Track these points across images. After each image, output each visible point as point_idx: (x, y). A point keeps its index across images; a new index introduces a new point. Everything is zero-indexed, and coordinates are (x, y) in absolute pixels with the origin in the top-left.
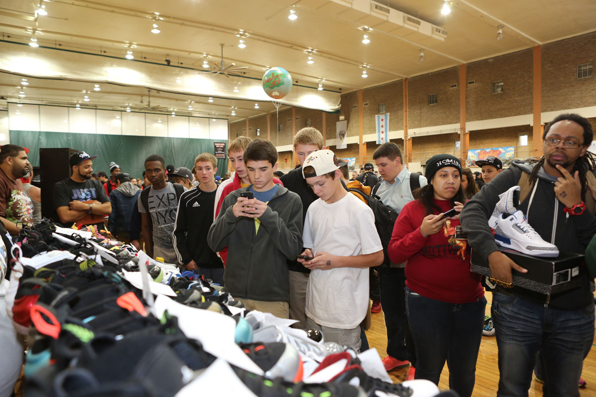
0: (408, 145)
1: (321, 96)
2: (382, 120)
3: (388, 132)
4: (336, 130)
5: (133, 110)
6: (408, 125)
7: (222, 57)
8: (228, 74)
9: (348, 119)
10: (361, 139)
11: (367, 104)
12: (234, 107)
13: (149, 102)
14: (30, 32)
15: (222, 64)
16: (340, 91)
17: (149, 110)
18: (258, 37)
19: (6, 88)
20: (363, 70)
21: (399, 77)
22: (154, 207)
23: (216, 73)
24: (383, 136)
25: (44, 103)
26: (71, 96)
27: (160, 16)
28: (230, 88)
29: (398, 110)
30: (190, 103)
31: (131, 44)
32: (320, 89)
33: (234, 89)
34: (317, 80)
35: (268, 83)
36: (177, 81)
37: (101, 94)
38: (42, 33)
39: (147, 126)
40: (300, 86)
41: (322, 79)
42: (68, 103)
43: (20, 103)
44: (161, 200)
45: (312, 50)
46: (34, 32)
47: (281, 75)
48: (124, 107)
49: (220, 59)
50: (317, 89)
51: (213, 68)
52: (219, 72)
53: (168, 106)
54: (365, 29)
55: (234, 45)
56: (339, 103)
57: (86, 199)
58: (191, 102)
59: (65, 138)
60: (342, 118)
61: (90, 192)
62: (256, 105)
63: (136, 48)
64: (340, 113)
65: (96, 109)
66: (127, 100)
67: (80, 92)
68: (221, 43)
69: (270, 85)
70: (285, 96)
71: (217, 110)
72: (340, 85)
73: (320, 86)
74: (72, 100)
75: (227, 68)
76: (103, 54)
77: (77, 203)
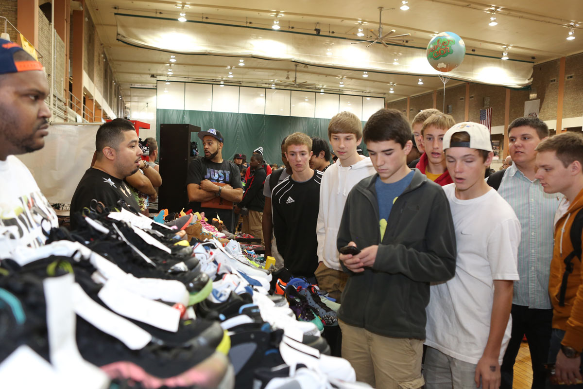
1: (505, 68)
4: (523, 112)
5: (278, 87)
7: (380, 23)
8: (387, 44)
9: (541, 97)
10: (559, 124)
11: (571, 77)
12: (393, 84)
13: (296, 78)
14: (179, 7)
15: (379, 31)
16: (533, 60)
17: (296, 87)
19: (156, 66)
20: (569, 30)
23: (372, 42)
25: (190, 80)
26: (216, 73)
28: (388, 60)
30: (342, 79)
31: (278, 13)
32: (505, 58)
33: (394, 61)
34: (500, 48)
35: (431, 53)
36: (327, 54)
37: (246, 70)
38: (190, 7)
39: (292, 105)
40: (478, 55)
41: (507, 46)
42: (213, 80)
43: (168, 81)
45: (497, 8)
46: (183, 7)
47: (449, 41)
48: (269, 84)
49: (377, 26)
50: (501, 58)
51: (369, 37)
52: (376, 41)
53: (316, 83)
55: (395, 8)
56: (531, 77)
58: (343, 77)
59: (208, 117)
60: (533, 96)
61: (224, 174)
62: (420, 80)
63: (283, 17)
64: (531, 89)
65: (240, 86)
66: (273, 76)
67: (225, 68)
68: (380, 6)
69: (435, 55)
70: (454, 68)
71: (372, 87)
72: (533, 53)
73: (504, 54)
74: (216, 77)
75: (385, 36)
76: (249, 25)
77: (208, 183)
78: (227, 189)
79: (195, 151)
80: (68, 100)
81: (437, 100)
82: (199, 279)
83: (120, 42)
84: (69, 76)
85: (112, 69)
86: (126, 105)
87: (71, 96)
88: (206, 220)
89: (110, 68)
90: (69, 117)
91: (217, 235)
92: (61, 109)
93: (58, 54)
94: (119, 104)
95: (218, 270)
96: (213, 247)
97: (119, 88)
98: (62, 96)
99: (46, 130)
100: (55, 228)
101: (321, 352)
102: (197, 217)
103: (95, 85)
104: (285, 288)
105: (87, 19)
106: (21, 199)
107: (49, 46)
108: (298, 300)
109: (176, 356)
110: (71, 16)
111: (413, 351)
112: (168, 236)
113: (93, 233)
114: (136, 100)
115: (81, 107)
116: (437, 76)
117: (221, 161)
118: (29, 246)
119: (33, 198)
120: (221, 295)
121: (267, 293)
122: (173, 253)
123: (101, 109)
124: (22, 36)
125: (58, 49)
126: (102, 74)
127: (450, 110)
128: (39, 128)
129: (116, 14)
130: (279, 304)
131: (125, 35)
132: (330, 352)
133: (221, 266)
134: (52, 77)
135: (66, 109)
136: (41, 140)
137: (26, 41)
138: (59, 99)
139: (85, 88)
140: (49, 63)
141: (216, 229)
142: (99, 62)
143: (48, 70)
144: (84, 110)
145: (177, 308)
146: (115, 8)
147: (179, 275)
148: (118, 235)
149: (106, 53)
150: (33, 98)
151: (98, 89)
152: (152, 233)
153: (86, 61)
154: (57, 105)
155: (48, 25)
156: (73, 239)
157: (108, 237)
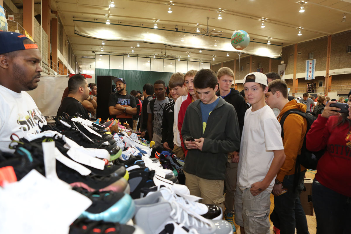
0: (328, 81)
1: (269, 48)
2: (310, 64)
3: (314, 72)
4: (278, 70)
5: (157, 57)
6: (329, 67)
7: (208, 25)
8: (211, 36)
9: (286, 63)
10: (295, 76)
11: (300, 53)
12: (214, 56)
13: (166, 53)
14: (106, 17)
15: (207, 30)
16: (282, 45)
17: (166, 57)
18: (230, 12)
19: (95, 47)
20: (299, 31)
21: (325, 34)
22: (157, 110)
23: (204, 35)
24: (310, 74)
25: (112, 54)
26: (125, 50)
27: (173, 3)
28: (212, 44)
29: (323, 57)
30: (189, 53)
31: (156, 20)
32: (269, 44)
33: (215, 45)
34: (267, 38)
35: (233, 41)
36: (182, 41)
37: (141, 49)
38: (112, 17)
39: (164, 67)
40: (256, 42)
41: (270, 37)
42: (124, 54)
43: (101, 54)
44: (161, 107)
45: (265, 19)
46: (108, 16)
47: (242, 35)
48: (152, 56)
49: (206, 27)
50: (267, 44)
51: (202, 32)
52: (206, 34)
53: (176, 55)
54: (302, 3)
55: (215, 18)
56: (281, 53)
57: (124, 104)
58: (189, 52)
59: (121, 73)
60: (282, 62)
61: (127, 101)
62: (228, 54)
63: (159, 22)
64: (281, 59)
65: (137, 57)
66: (154, 52)
67: (129, 48)
68: (207, 17)
69: (235, 41)
70: (244, 48)
71: (204, 57)
72: (282, 41)
73: (268, 42)
74: (125, 52)
75: (210, 32)
76: (142, 26)
77: (119, 105)
78: (129, 108)
79: (115, 89)
80: (50, 64)
81: (236, 64)
82: (115, 148)
83: (76, 35)
84: (50, 52)
85: (72, 48)
86: (80, 67)
87: (51, 62)
88: (120, 123)
89: (71, 48)
90: (50, 73)
91: (126, 131)
92: (46, 69)
93: (44, 40)
94: (76, 67)
95: (125, 146)
96: (123, 135)
97: (76, 58)
98: (47, 62)
99: (39, 79)
100: (45, 125)
101: (174, 182)
102: (116, 122)
103: (64, 56)
104: (159, 156)
105: (59, 23)
106: (28, 112)
107: (40, 37)
108: (165, 161)
109: (103, 179)
110: (51, 21)
111: (219, 185)
112: (101, 130)
113: (64, 127)
114: (85, 64)
115: (56, 68)
116: (236, 52)
117: (126, 94)
118: (33, 133)
119: (34, 111)
120: (126, 157)
121: (149, 157)
122: (103, 137)
123: (67, 69)
124: (26, 32)
125: (44, 38)
126: (67, 51)
127: (242, 69)
128: (35, 78)
129: (74, 20)
130: (155, 161)
131: (79, 31)
132: (178, 182)
133: (127, 143)
134: (42, 53)
135: (49, 69)
136: (36, 84)
137: (28, 34)
138: (45, 64)
139: (58, 58)
140: (40, 45)
141: (125, 128)
142: (66, 45)
143: (40, 49)
144: (58, 69)
145: (105, 160)
146: (74, 17)
147: (105, 147)
148: (76, 128)
149: (69, 40)
150: (33, 62)
151: (65, 58)
152: (92, 128)
153: (59, 44)
154: (44, 67)
155: (39, 26)
156: (54, 130)
157: (71, 129)
